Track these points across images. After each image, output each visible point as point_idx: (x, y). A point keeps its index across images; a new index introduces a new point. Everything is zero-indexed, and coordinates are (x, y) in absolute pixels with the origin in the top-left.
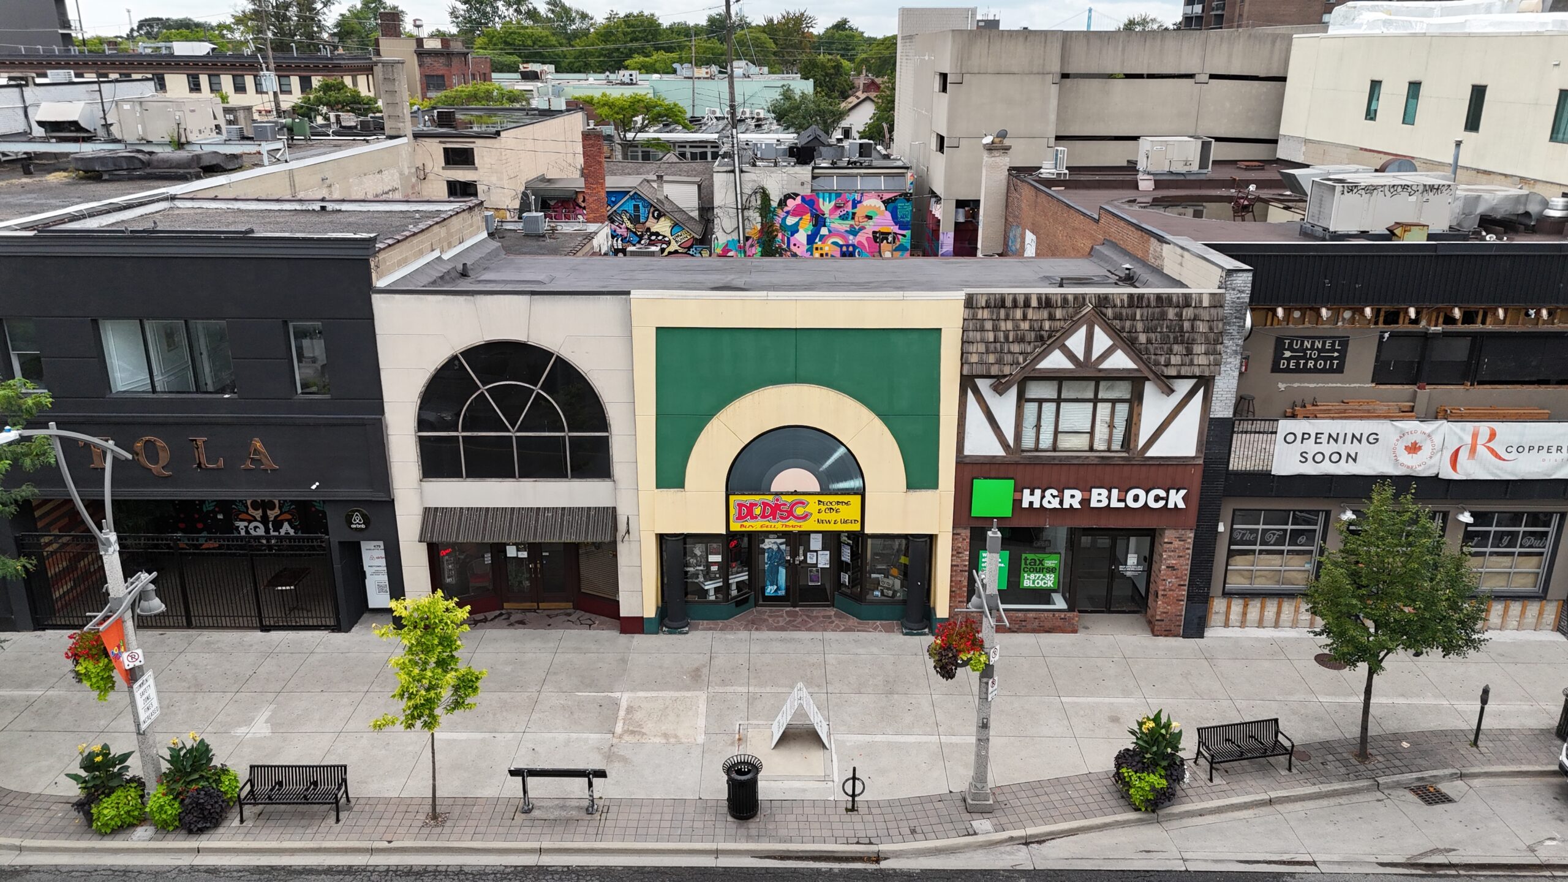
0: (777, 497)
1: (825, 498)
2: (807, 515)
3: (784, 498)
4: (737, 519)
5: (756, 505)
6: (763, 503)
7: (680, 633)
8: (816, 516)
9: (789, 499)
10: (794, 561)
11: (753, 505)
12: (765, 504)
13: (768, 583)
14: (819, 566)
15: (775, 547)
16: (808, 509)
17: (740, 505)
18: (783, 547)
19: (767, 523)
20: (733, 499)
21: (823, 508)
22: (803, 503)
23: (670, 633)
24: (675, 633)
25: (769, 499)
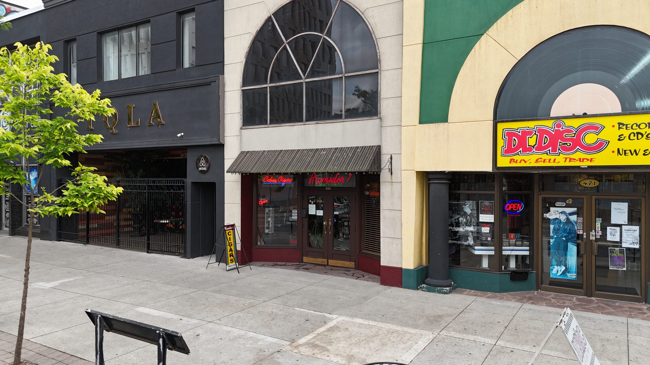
0: (558, 122)
1: (629, 120)
2: (601, 144)
3: (568, 122)
4: (506, 152)
5: (530, 133)
6: (540, 131)
7: (439, 292)
8: (614, 145)
9: (576, 123)
10: (588, 235)
11: (527, 133)
12: (542, 132)
13: (554, 262)
14: (624, 245)
15: (563, 218)
16: (603, 136)
17: (510, 134)
18: (574, 218)
19: (545, 157)
20: (501, 127)
21: (626, 133)
22: (596, 128)
23: (429, 291)
24: (434, 291)
25: (549, 124)
